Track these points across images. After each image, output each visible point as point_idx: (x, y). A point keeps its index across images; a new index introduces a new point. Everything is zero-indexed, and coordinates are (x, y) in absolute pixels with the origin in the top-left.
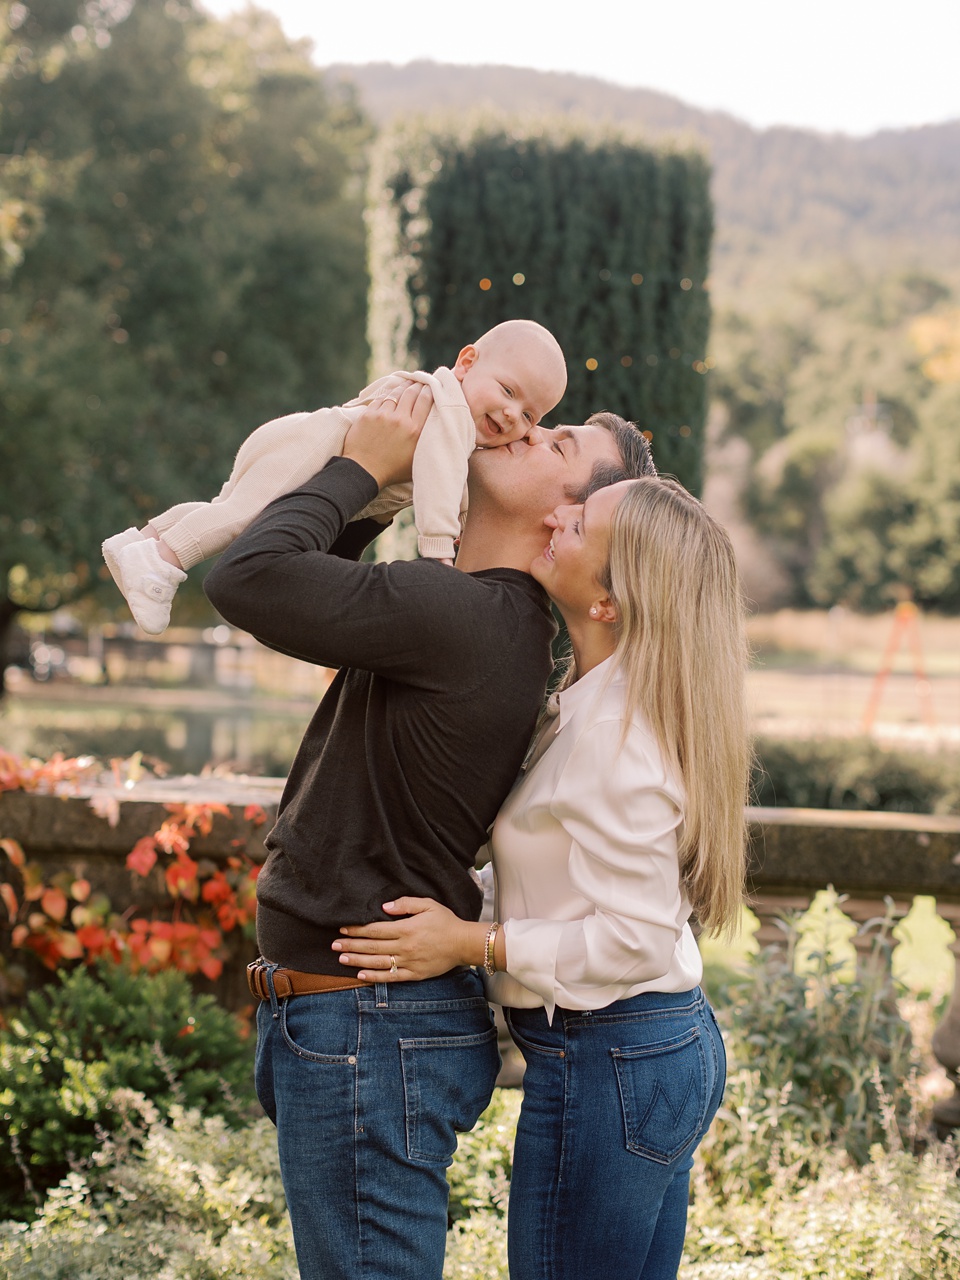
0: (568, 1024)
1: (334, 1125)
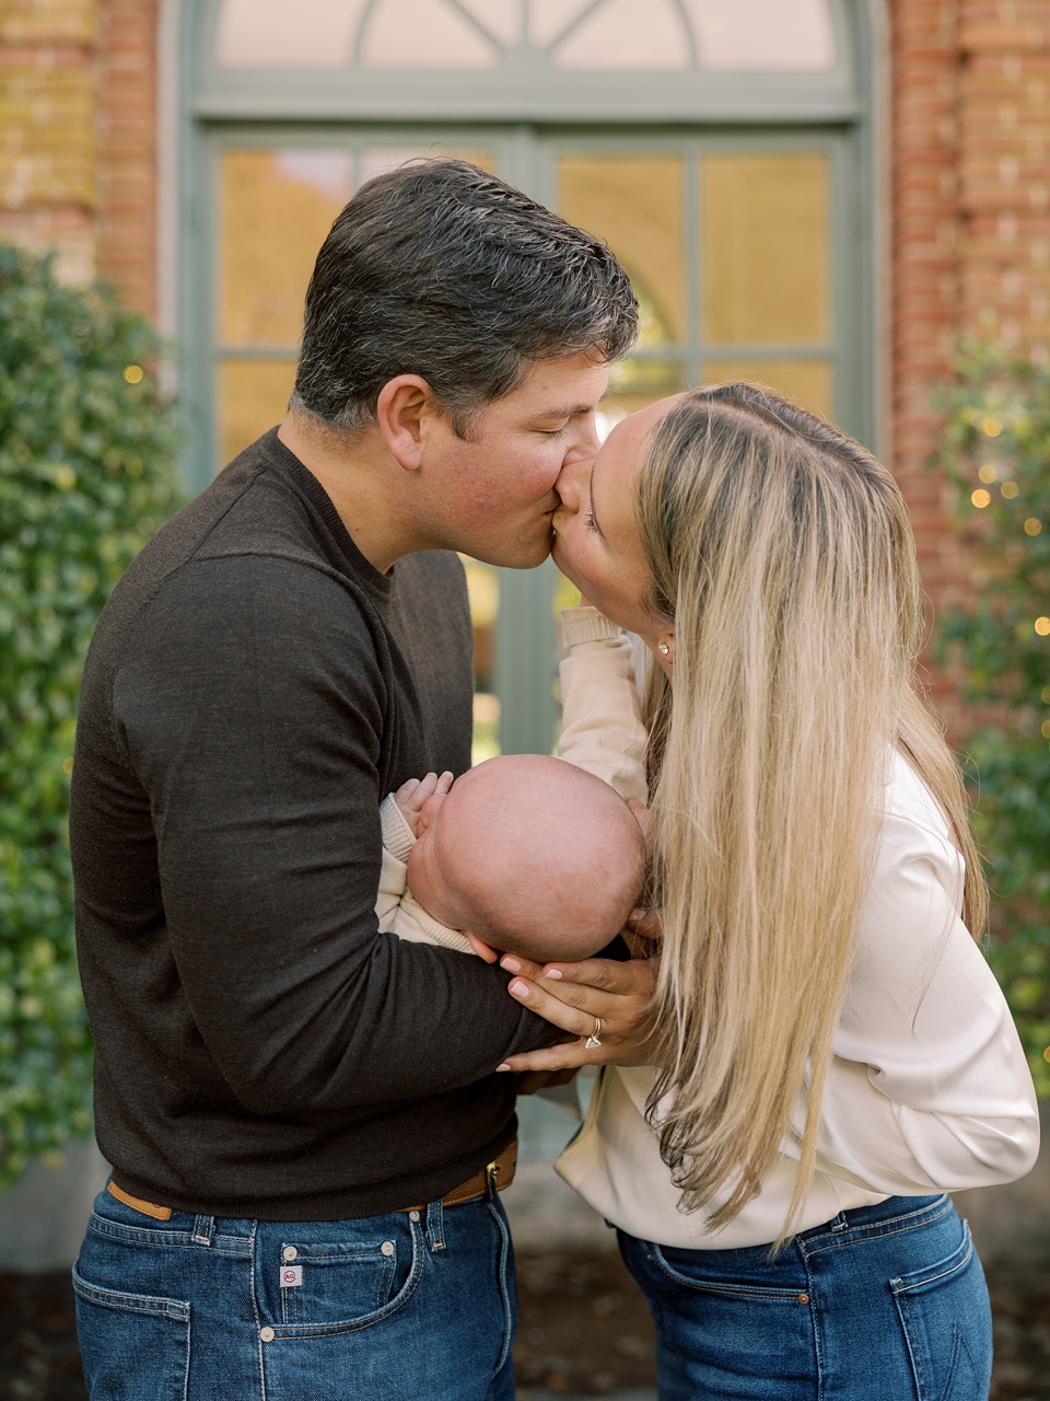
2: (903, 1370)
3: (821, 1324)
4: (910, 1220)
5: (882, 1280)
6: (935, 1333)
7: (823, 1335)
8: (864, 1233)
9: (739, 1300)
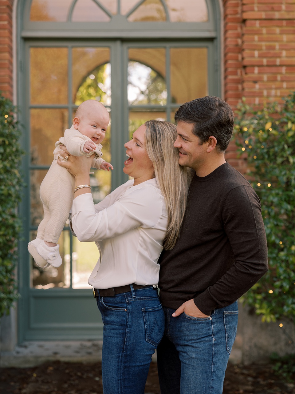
2: (143, 325)
3: (128, 315)
4: (148, 298)
5: (140, 308)
6: (150, 319)
7: (128, 317)
8: (138, 299)
9: (114, 311)
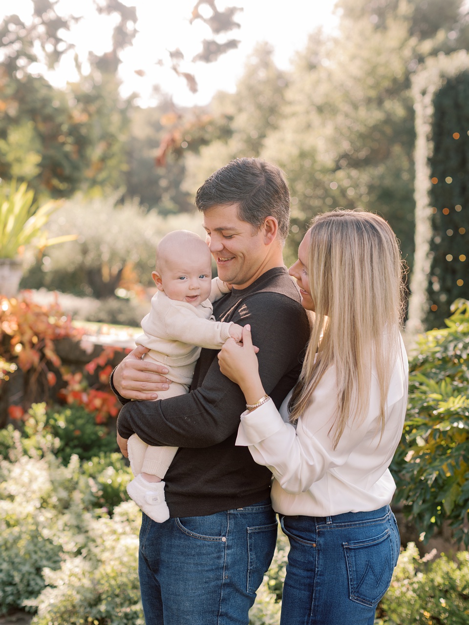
0: (318, 528)
1: (211, 575)
